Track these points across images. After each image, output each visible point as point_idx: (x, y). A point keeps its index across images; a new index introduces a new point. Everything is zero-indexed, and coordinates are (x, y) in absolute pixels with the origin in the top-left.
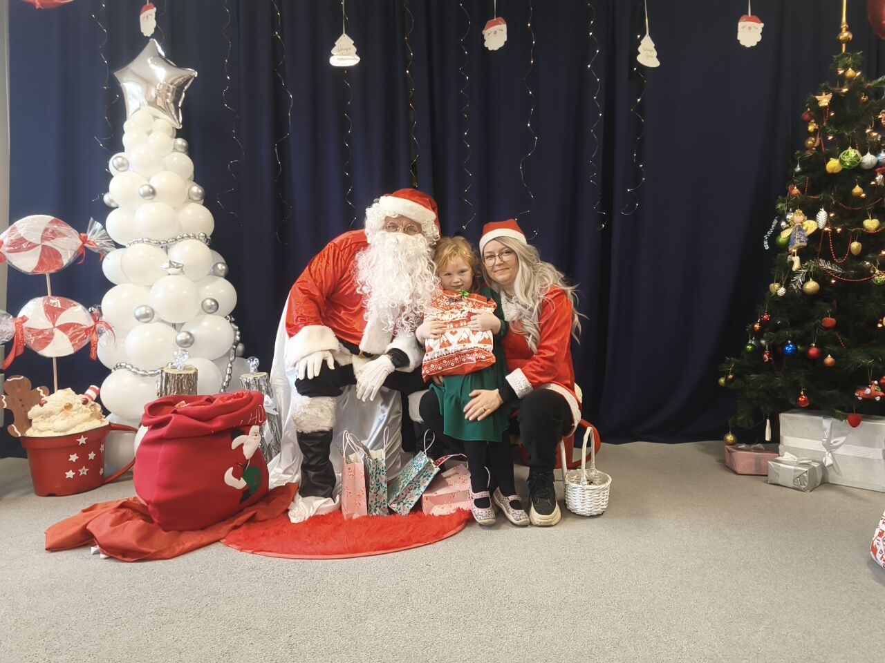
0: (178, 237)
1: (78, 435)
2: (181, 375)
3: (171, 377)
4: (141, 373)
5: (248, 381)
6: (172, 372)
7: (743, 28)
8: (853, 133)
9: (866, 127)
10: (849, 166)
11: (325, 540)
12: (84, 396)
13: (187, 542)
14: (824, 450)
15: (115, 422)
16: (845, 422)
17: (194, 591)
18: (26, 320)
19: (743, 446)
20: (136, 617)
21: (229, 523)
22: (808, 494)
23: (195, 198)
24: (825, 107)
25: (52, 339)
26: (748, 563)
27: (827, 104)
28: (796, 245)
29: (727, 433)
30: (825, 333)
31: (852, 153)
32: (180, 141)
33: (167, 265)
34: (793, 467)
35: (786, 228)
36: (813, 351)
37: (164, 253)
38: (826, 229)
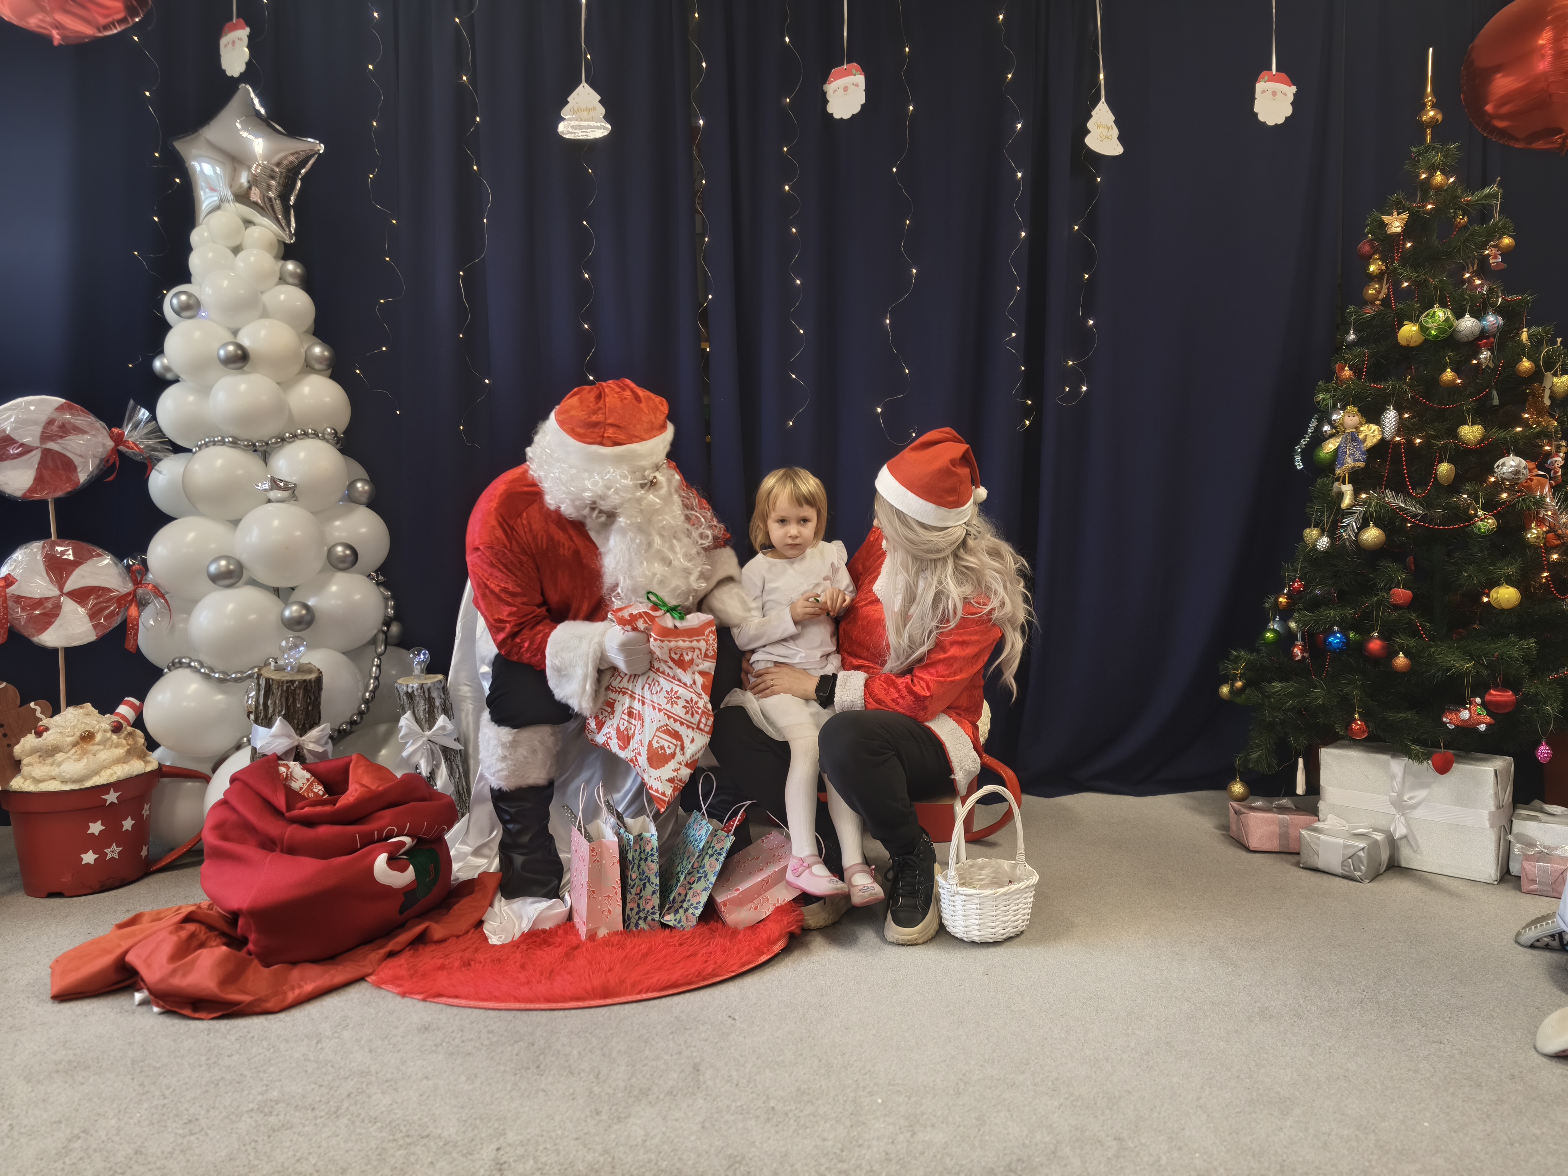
0: (287, 435)
1: (105, 788)
2: (292, 682)
3: (275, 687)
4: (217, 675)
5: (410, 690)
6: (276, 676)
7: (1263, 92)
8: (1441, 281)
9: (1464, 269)
10: (1436, 337)
11: (551, 974)
12: (115, 718)
13: (306, 983)
14: (1393, 811)
15: (168, 764)
16: (1427, 766)
17: (324, 1070)
18: (12, 583)
19: (1259, 804)
20: (228, 1117)
21: (380, 948)
22: (1367, 886)
23: (317, 366)
24: (1398, 235)
25: (58, 615)
26: (1267, 1008)
27: (1399, 230)
28: (1347, 466)
29: (1232, 779)
30: (1395, 615)
31: (1440, 314)
32: (290, 266)
33: (266, 486)
34: (1341, 841)
35: (1332, 436)
36: (1375, 645)
37: (262, 463)
38: (1398, 439)
